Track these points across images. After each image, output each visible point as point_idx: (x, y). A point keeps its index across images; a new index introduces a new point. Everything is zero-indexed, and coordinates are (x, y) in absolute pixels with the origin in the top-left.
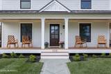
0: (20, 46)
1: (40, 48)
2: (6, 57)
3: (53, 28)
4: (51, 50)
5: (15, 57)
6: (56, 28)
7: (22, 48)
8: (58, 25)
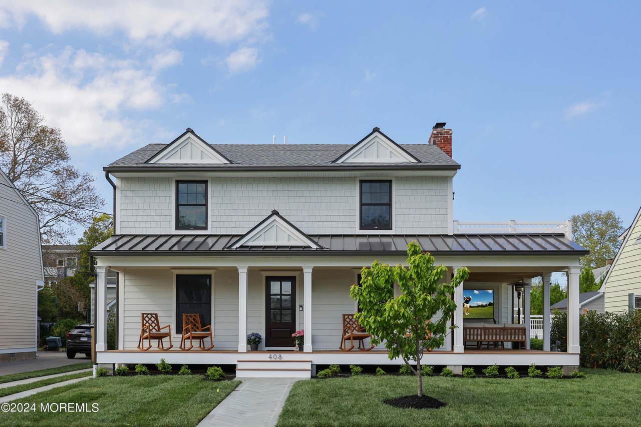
0: (177, 345)
1: (236, 352)
2: (144, 373)
3: (275, 287)
4: (265, 356)
5: (167, 373)
6: (287, 286)
7: (183, 350)
8: (292, 279)
